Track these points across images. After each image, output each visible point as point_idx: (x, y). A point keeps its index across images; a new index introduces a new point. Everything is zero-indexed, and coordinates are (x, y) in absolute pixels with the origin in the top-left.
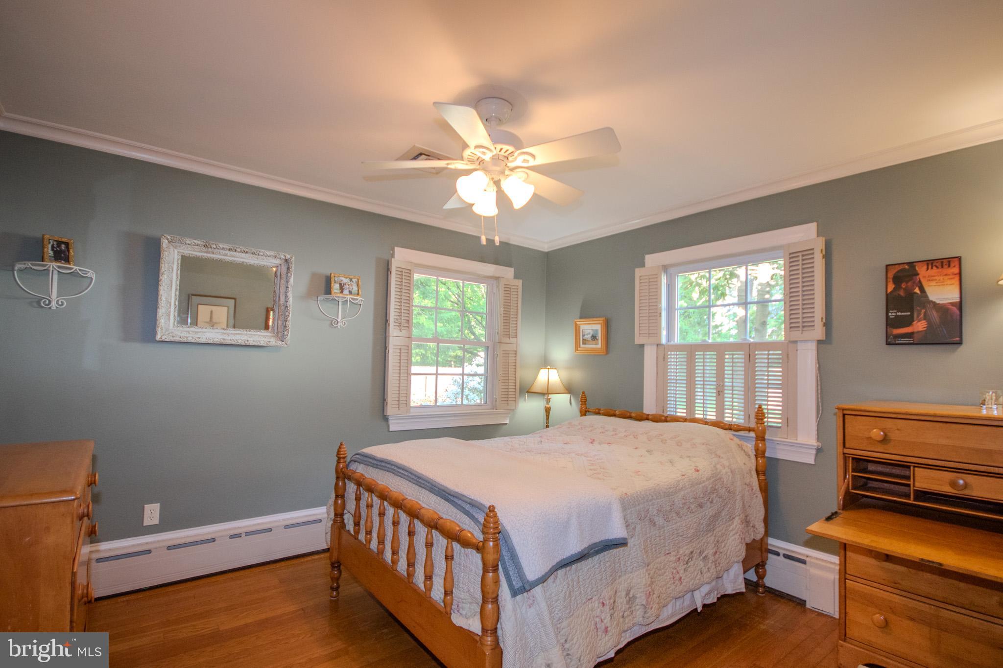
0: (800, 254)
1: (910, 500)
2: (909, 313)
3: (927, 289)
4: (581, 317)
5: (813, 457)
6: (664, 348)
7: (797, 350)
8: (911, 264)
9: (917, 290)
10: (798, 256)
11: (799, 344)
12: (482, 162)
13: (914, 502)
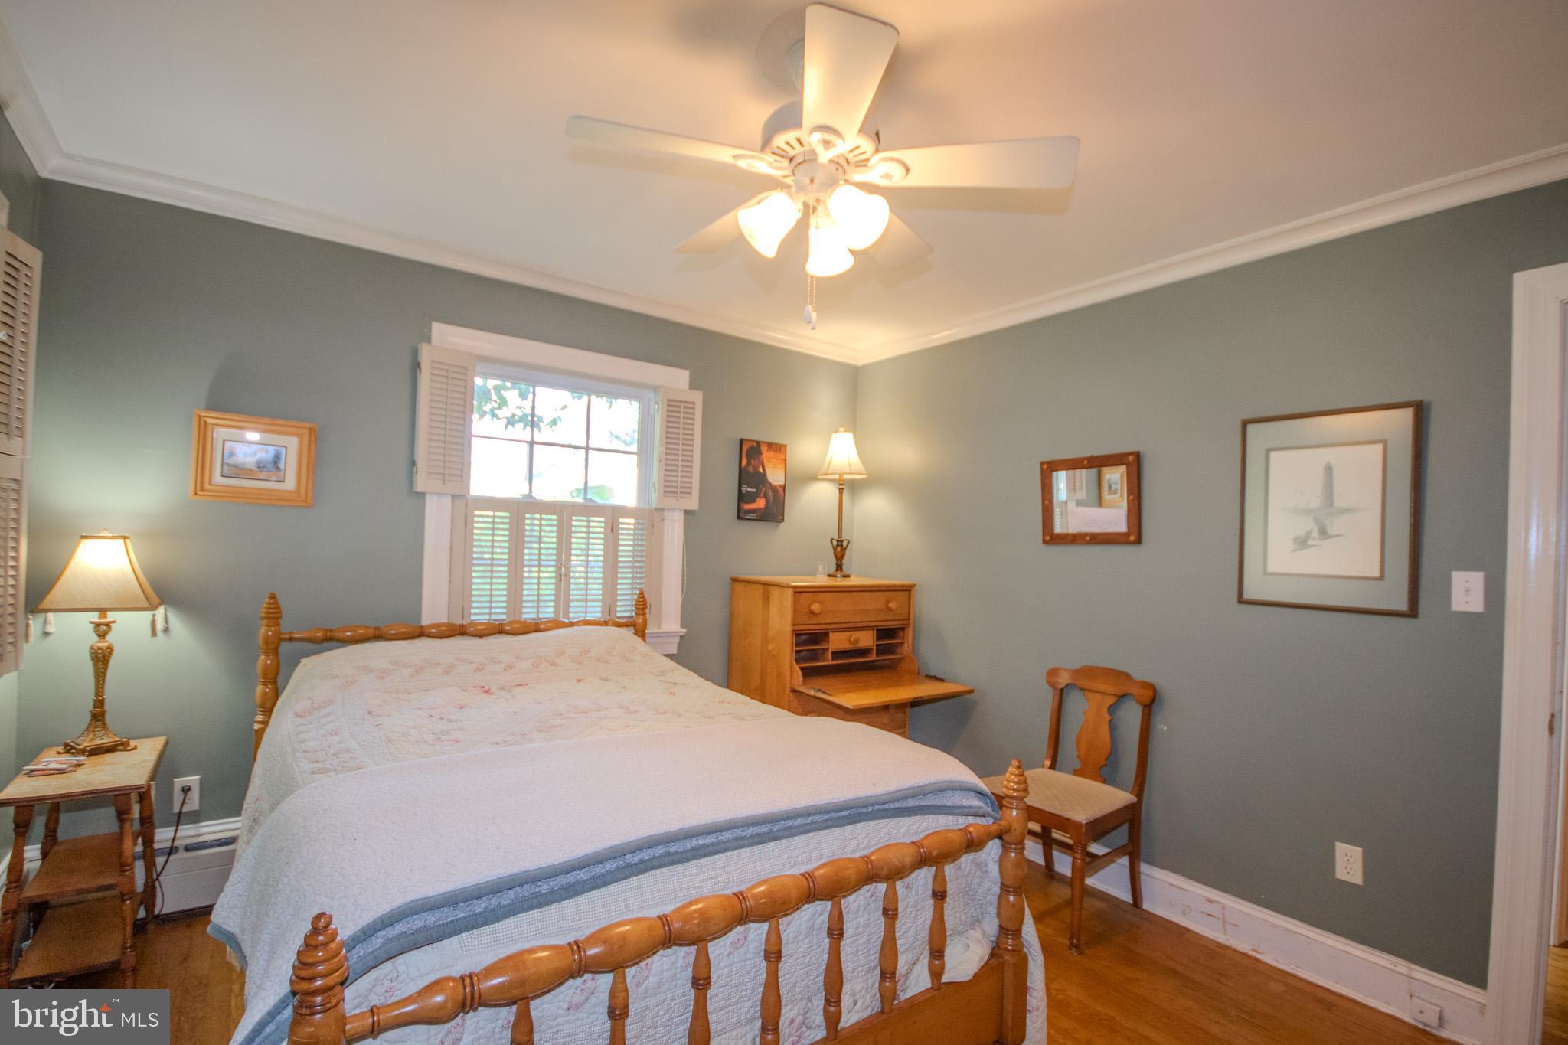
0: (682, 405)
1: (829, 661)
2: (754, 490)
3: (767, 469)
4: (211, 407)
5: (676, 646)
6: (466, 504)
7: (663, 520)
8: (758, 443)
9: (761, 469)
10: (680, 407)
11: (666, 513)
12: (838, 166)
13: (835, 662)
